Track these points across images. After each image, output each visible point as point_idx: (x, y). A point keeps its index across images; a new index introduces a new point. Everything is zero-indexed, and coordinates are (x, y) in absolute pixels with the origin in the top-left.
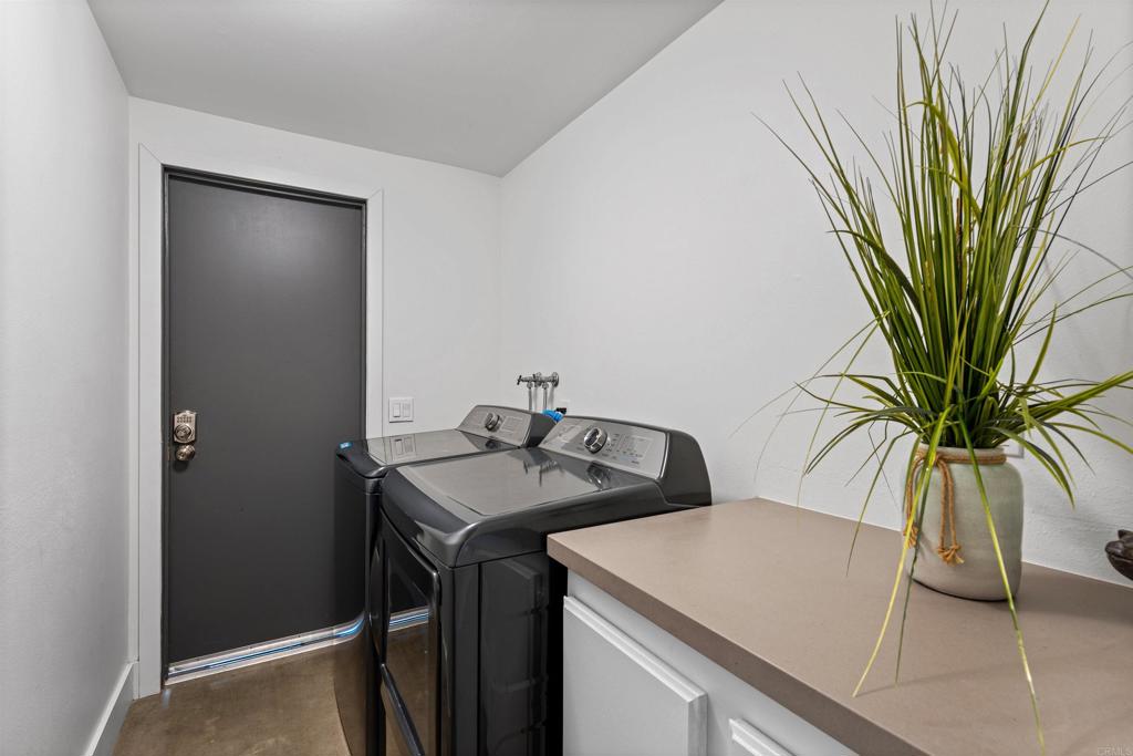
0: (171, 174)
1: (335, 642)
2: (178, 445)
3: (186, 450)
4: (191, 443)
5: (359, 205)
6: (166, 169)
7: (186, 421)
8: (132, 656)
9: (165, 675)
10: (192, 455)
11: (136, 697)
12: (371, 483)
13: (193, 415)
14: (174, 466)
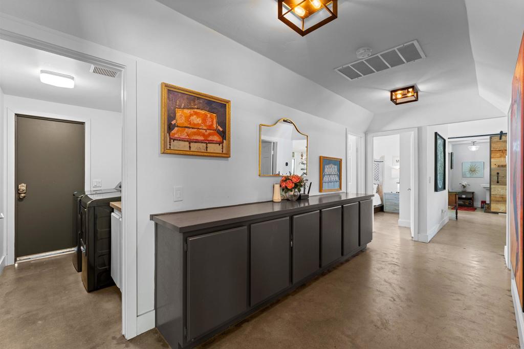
0: (17, 115)
1: (73, 252)
2: (20, 194)
3: (22, 195)
4: (24, 193)
5: (83, 123)
6: (16, 114)
7: (23, 187)
8: (5, 253)
9: (16, 260)
10: (24, 197)
11: (6, 265)
12: (79, 199)
13: (25, 185)
14: (19, 199)
